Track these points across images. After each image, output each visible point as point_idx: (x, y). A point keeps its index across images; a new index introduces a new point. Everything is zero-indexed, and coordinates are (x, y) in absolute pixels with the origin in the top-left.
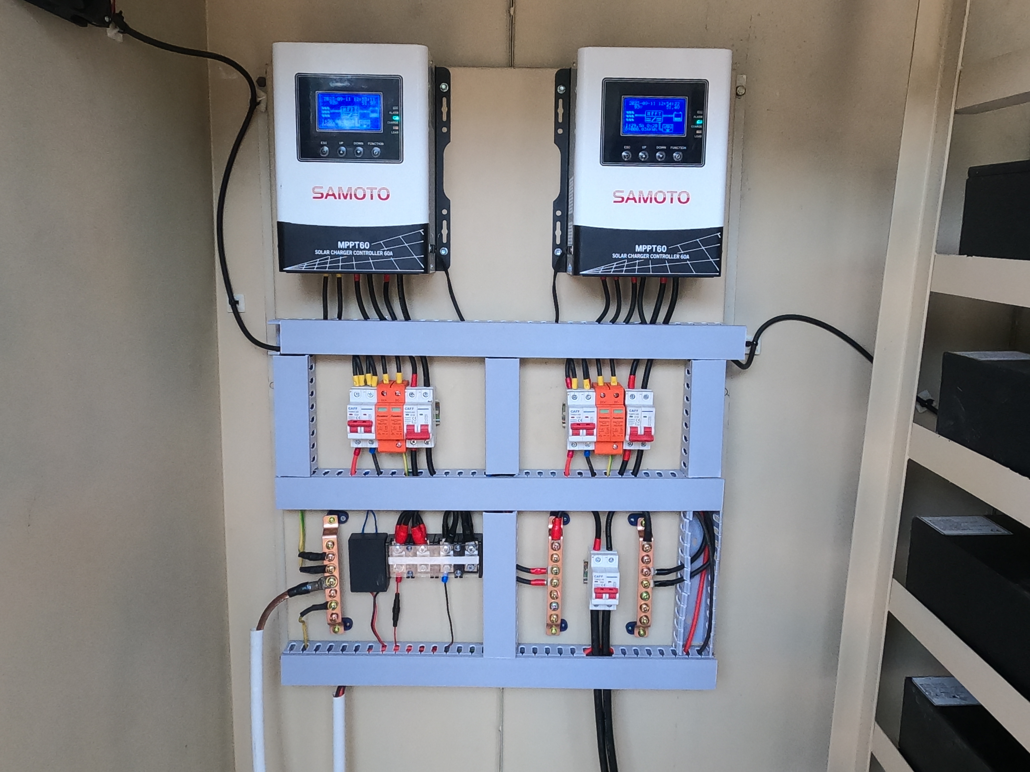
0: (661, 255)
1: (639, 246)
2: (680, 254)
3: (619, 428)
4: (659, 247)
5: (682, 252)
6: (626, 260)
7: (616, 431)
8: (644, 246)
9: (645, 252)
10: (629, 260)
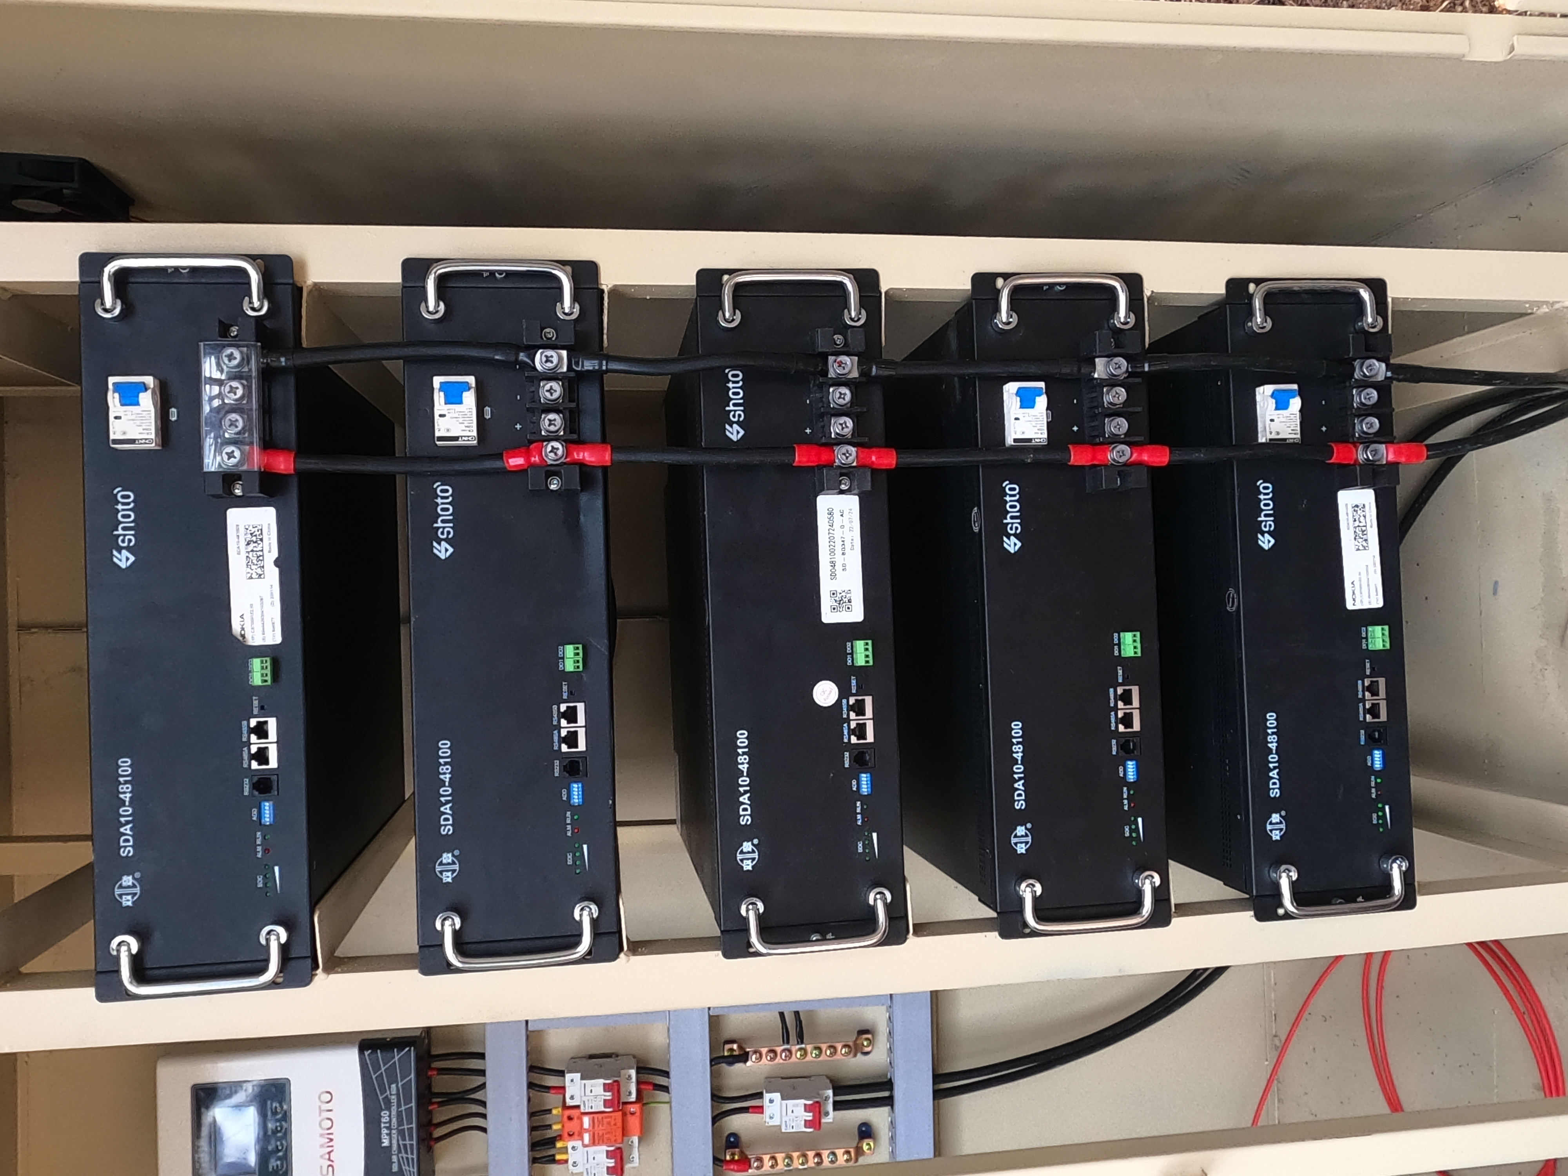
0: (392, 1116)
1: (384, 1143)
2: (391, 1095)
3: (605, 1120)
4: (383, 1120)
5: (388, 1092)
6: (400, 1155)
7: (609, 1123)
8: (383, 1137)
9: (390, 1135)
10: (400, 1151)
